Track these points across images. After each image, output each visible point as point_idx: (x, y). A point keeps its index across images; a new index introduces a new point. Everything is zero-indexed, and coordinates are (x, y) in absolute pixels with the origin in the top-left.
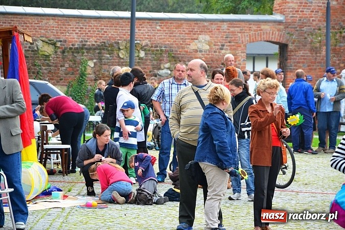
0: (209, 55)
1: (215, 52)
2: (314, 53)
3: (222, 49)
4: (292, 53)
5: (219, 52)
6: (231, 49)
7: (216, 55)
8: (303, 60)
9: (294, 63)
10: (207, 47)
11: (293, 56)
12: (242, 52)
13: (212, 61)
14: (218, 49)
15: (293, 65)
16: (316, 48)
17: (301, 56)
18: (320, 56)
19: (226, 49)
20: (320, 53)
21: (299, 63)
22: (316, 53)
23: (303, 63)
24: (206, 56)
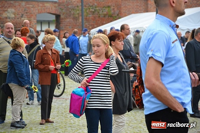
0: (14, 20)
1: (18, 19)
2: (75, 20)
3: (22, 17)
4: (63, 20)
5: (21, 19)
6: (27, 17)
7: (19, 21)
8: (69, 24)
9: (64, 25)
10: (13, 16)
11: (63, 21)
12: (34, 19)
13: (16, 24)
14: (20, 17)
15: (64, 27)
16: (76, 17)
17: (68, 22)
18: (78, 22)
19: (25, 17)
20: (78, 20)
21: (67, 26)
22: (76, 20)
23: (69, 26)
24: (12, 21)
